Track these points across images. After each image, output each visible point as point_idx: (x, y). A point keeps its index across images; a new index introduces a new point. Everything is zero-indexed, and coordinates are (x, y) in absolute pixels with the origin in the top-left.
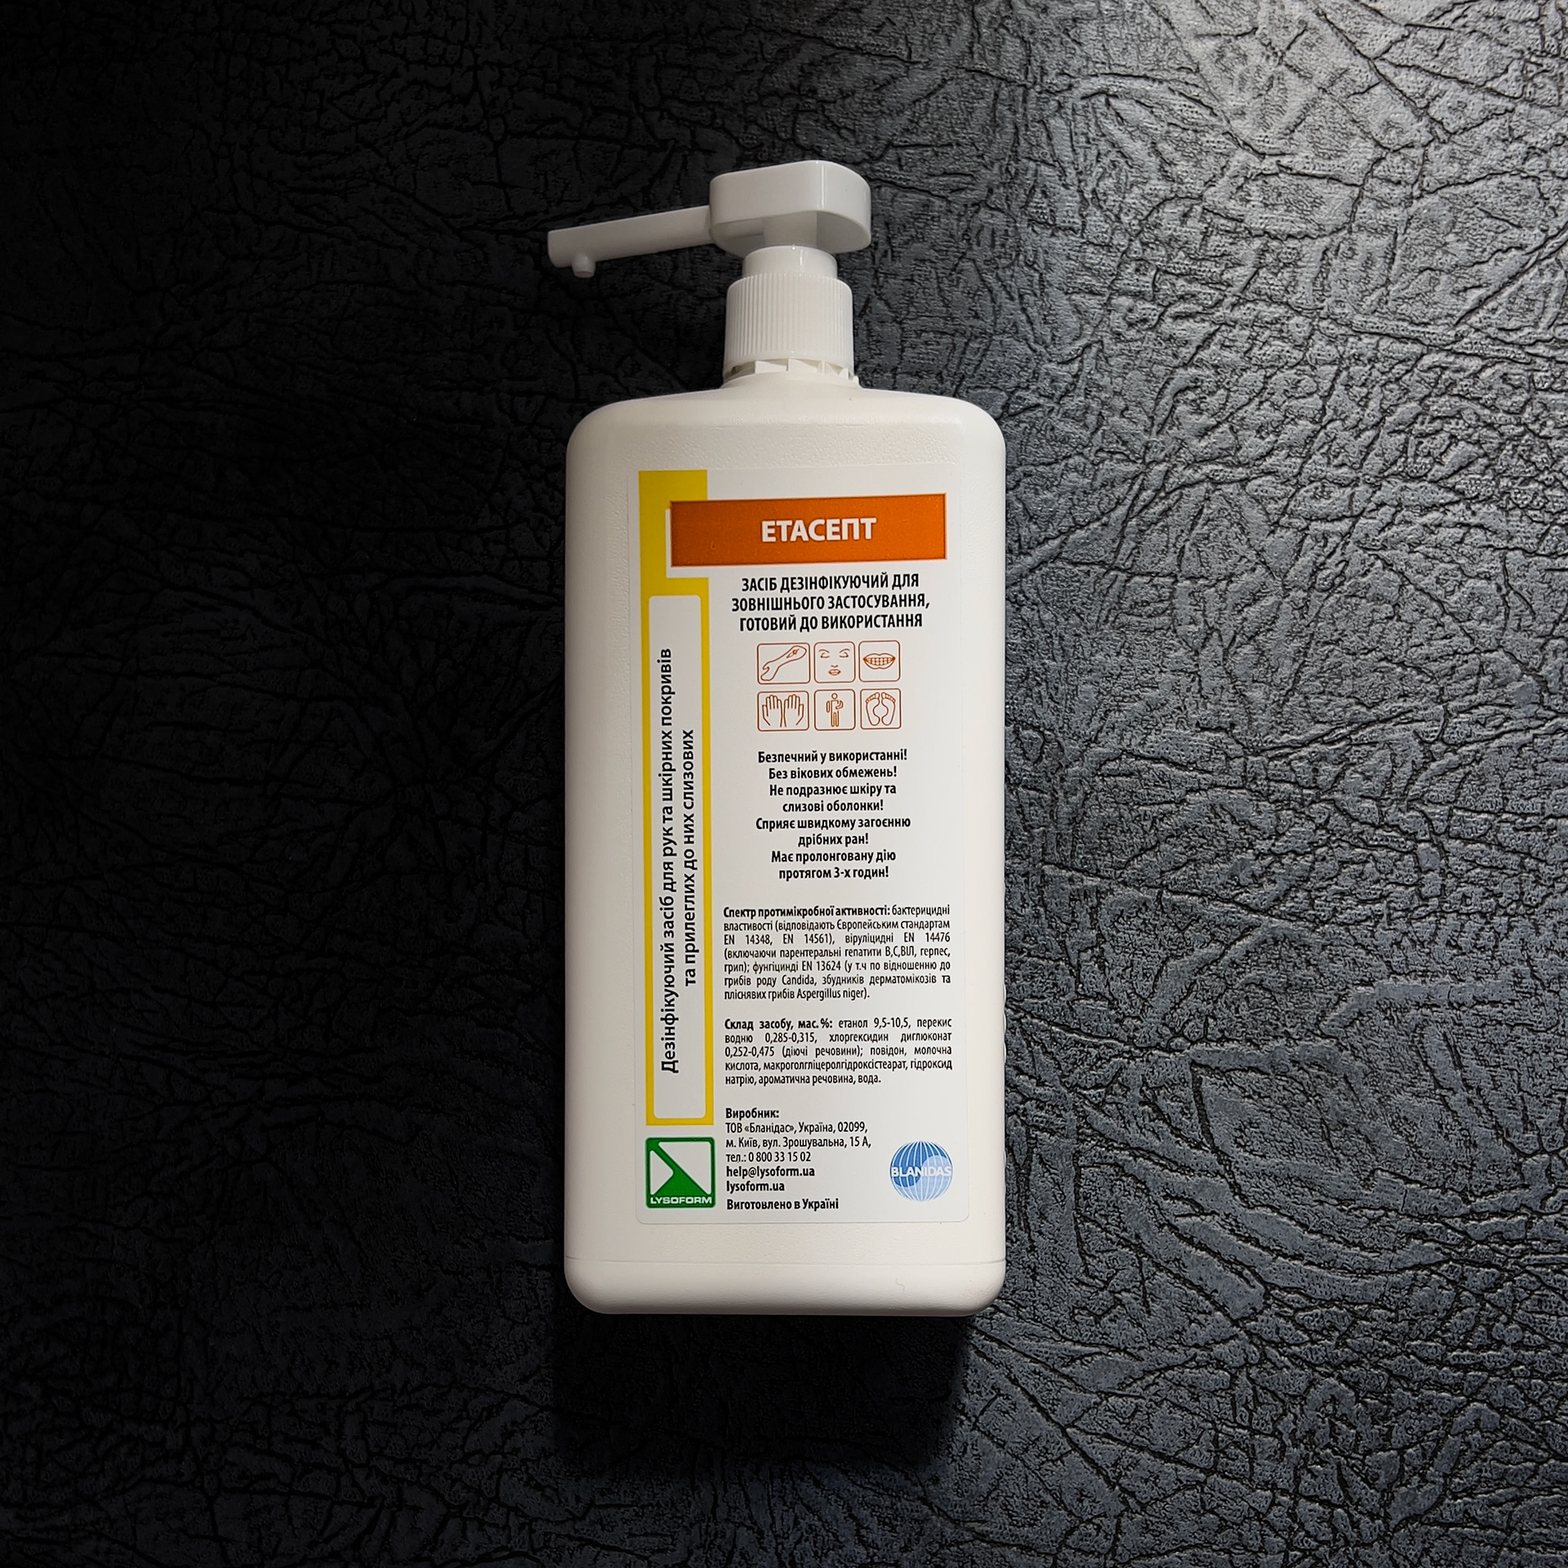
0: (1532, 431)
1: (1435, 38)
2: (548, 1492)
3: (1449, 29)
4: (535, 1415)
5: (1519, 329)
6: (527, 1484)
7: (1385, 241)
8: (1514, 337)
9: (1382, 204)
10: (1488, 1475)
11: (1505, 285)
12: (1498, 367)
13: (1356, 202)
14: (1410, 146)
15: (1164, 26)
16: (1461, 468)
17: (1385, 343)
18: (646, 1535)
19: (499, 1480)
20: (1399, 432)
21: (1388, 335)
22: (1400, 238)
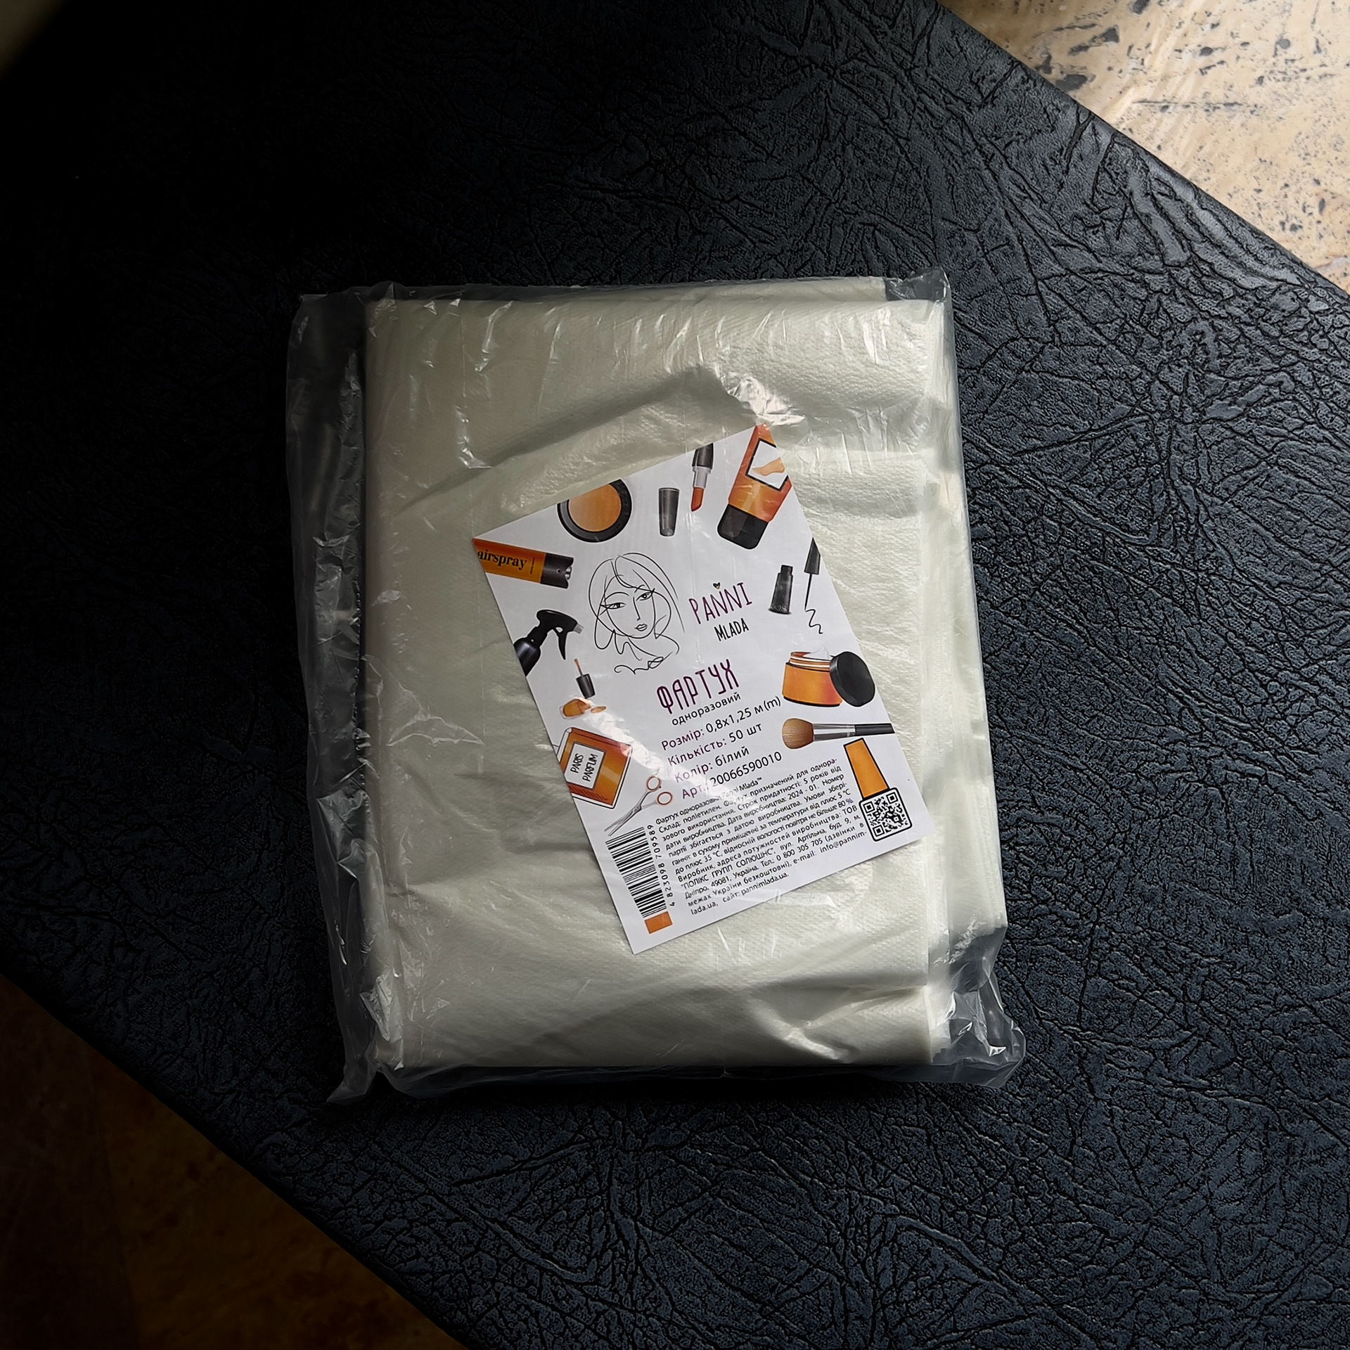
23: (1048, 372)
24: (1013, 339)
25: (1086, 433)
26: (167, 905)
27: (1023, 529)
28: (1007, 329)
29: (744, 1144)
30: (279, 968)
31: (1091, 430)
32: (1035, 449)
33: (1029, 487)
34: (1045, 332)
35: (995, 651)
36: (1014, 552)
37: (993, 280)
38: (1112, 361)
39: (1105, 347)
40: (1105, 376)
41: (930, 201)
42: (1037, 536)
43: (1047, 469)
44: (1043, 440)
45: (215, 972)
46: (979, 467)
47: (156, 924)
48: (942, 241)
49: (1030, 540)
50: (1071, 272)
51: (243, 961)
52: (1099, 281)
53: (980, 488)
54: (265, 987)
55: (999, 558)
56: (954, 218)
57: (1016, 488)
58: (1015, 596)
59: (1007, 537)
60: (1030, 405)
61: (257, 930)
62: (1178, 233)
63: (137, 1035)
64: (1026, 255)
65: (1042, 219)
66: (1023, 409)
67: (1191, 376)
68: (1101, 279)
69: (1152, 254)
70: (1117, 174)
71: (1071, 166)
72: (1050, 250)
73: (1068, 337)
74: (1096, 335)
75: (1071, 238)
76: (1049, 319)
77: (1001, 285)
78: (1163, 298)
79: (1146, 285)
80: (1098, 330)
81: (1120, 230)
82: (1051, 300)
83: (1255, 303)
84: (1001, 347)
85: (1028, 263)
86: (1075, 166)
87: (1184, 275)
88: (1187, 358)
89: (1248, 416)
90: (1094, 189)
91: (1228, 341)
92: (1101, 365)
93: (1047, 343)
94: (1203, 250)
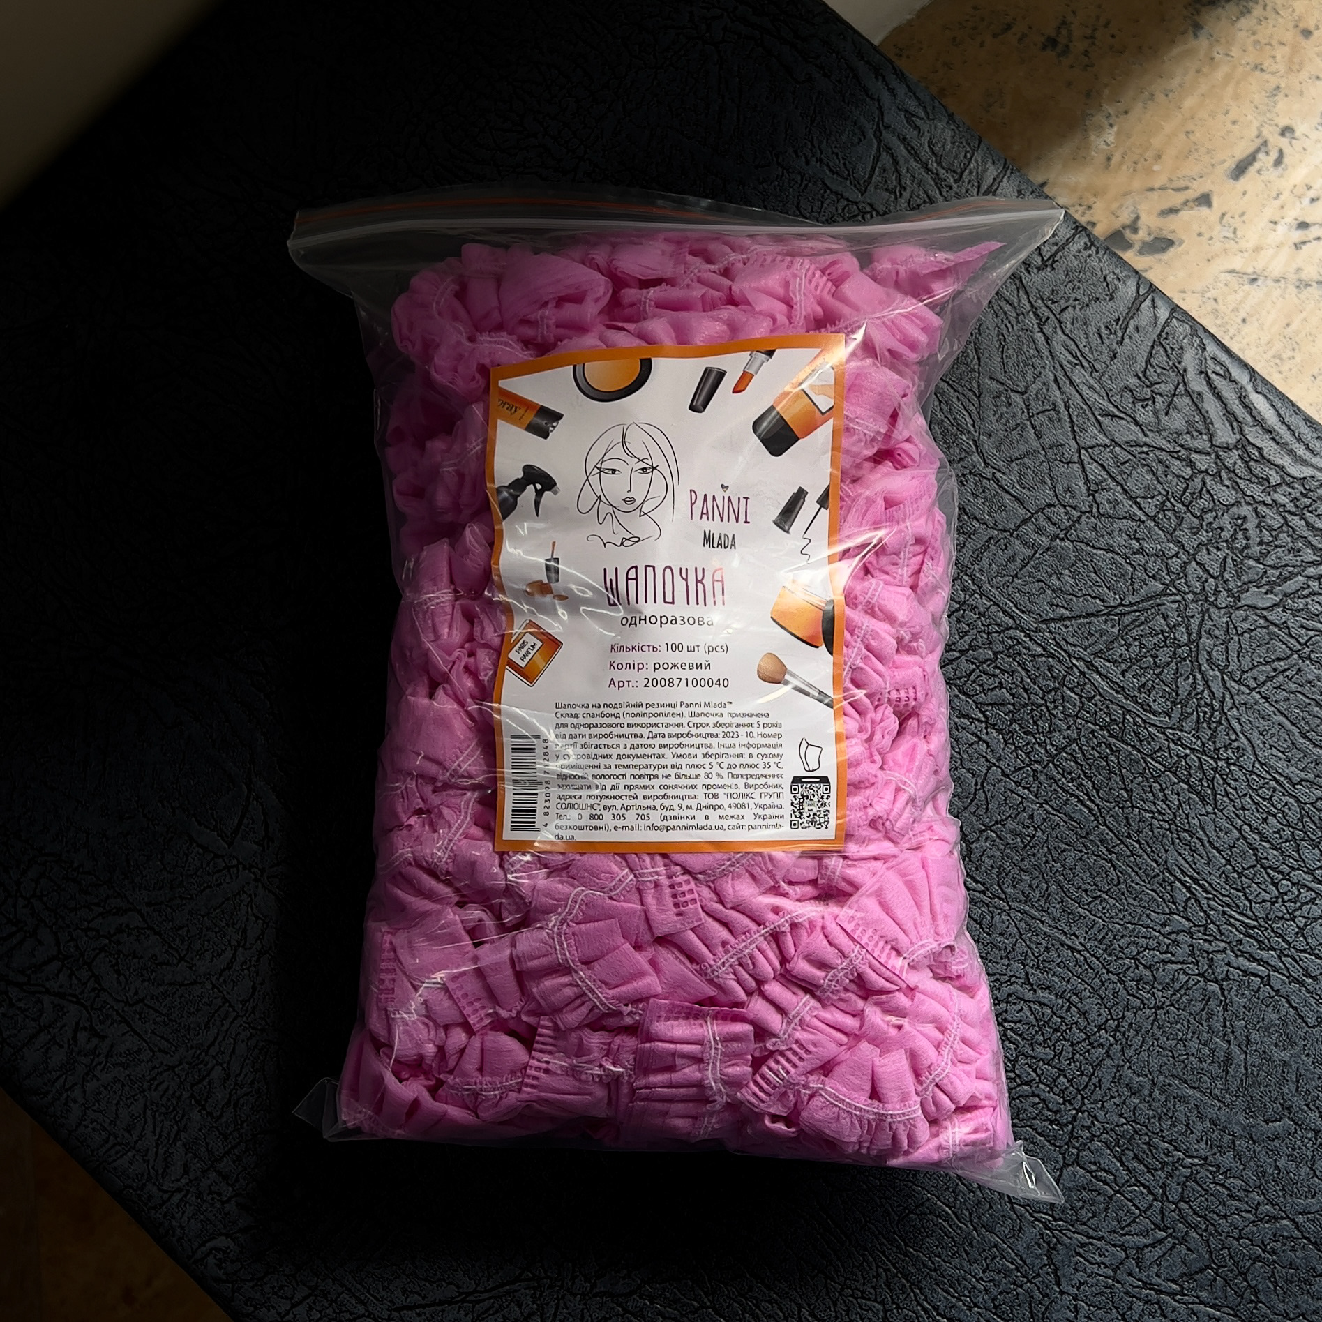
0: (1047, 707)
1: (1124, 456)
2: (122, 978)
3: (1134, 456)
4: (143, 929)
5: (1075, 646)
6: (112, 966)
7: (1028, 552)
8: (1070, 648)
9: (1039, 530)
10: (668, 1295)
11: (1080, 616)
12: (1050, 660)
13: (1025, 521)
14: (1074, 508)
15: (976, 361)
16: (995, 703)
17: (994, 609)
18: (162, 1037)
19: (98, 954)
20: (973, 663)
21: (998, 606)
22: (1037, 555)
23: (1082, 542)
24: (1050, 505)
25: (1116, 607)
26: (136, 993)
27: (1042, 698)
28: (1044, 495)
29: (695, 1300)
30: (242, 1068)
31: (1121, 605)
32: (1062, 618)
33: (1053, 656)
34: (1083, 501)
35: (1002, 820)
36: (1031, 721)
37: (1036, 444)
38: (1150, 538)
39: (1143, 522)
40: (1141, 551)
41: (979, 359)
42: (1056, 707)
43: (1071, 640)
44: (1072, 610)
45: (177, 1066)
46: (1004, 631)
47: (123, 1011)
48: (987, 399)
49: (1048, 711)
50: (1116, 443)
51: (206, 1059)
52: (1144, 456)
53: (1002, 652)
54: (225, 1087)
55: (1015, 726)
56: (1001, 378)
57: (1038, 656)
58: (1028, 766)
59: (1025, 706)
60: (1061, 574)
61: (224, 1028)
62: (1229, 415)
63: (92, 1123)
64: (1072, 422)
65: (1091, 387)
66: (1054, 577)
67: (1229, 561)
68: (1147, 453)
69: (1201, 434)
70: (1173, 349)
71: (1126, 338)
72: (1097, 419)
73: (1107, 508)
74: (1135, 509)
75: (1119, 410)
76: (1089, 488)
77: (1043, 449)
78: (1208, 479)
79: (1191, 464)
80: (1137, 503)
81: (1169, 406)
82: (1094, 469)
83: (1302, 493)
84: (1037, 512)
85: (1073, 430)
86: (1130, 337)
87: (1232, 458)
88: (1226, 541)
89: (1284, 607)
90: (1148, 362)
91: (1270, 529)
92: (1138, 540)
93: (1084, 513)
94: (1253, 434)
